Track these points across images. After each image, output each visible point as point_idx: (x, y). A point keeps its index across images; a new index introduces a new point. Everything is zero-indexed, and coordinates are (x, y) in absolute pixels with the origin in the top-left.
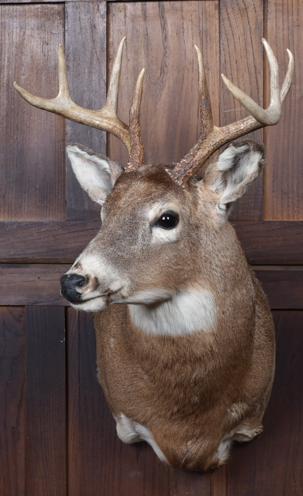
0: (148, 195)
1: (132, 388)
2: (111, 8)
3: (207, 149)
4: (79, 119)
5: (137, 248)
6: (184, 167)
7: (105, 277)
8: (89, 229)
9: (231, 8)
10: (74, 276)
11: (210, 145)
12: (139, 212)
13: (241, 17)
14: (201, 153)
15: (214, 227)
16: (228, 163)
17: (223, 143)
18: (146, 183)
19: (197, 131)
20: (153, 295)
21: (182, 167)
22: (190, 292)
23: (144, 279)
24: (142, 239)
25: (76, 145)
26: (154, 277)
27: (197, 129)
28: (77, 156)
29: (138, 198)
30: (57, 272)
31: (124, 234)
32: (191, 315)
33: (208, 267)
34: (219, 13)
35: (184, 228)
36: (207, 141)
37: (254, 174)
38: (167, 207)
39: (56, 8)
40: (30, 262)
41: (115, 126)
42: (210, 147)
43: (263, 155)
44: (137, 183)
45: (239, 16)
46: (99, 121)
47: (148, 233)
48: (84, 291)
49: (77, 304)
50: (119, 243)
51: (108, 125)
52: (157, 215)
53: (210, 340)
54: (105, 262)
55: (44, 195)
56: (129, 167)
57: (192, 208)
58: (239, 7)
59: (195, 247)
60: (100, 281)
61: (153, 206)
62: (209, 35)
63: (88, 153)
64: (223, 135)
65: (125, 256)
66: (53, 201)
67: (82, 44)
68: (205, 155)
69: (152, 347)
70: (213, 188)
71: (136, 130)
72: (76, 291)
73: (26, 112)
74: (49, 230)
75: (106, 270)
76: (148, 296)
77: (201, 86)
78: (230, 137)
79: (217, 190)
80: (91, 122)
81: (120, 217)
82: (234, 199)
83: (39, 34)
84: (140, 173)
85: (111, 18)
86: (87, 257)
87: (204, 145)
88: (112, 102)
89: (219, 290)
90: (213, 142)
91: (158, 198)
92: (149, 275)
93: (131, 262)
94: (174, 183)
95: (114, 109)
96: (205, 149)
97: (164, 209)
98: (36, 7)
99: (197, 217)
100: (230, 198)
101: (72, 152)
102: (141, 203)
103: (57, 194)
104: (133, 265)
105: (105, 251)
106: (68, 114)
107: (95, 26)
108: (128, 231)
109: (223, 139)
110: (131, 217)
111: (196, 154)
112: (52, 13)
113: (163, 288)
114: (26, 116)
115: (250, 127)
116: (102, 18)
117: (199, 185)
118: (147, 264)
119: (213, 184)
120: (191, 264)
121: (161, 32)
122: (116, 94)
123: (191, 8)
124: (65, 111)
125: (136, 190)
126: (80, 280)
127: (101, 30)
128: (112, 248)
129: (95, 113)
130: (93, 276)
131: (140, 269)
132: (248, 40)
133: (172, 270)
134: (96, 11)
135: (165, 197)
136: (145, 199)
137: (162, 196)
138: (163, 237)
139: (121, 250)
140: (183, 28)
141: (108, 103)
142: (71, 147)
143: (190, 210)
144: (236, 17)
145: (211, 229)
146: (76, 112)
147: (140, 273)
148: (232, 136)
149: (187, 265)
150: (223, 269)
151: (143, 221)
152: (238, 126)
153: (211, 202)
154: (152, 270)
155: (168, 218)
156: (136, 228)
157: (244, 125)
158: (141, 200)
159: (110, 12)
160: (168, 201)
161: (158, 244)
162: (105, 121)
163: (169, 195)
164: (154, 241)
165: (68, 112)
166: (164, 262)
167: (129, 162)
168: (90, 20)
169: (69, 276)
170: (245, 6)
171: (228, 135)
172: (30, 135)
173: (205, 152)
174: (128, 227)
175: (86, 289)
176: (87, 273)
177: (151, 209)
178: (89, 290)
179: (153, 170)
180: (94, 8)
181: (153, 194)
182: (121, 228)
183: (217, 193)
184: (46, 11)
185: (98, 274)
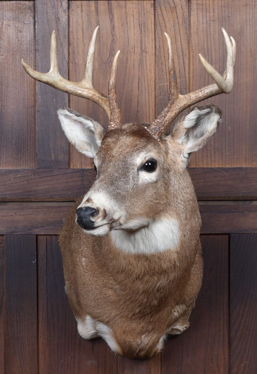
0: (135, 147)
1: (100, 296)
2: (71, 5)
3: (175, 111)
4: (65, 89)
5: (130, 186)
6: (158, 126)
7: (110, 209)
8: (55, 175)
9: (164, 7)
10: (88, 208)
11: (177, 109)
12: (129, 160)
13: (171, 13)
14: (170, 114)
15: (180, 171)
16: (192, 122)
17: (186, 107)
18: (132, 137)
19: (138, 100)
20: (139, 222)
21: (157, 125)
22: (163, 221)
23: (134, 210)
24: (132, 180)
25: (66, 109)
26: (141, 209)
27: (138, 98)
28: (66, 117)
29: (126, 149)
30: (30, 209)
31: (119, 176)
32: (163, 238)
33: (175, 201)
34: (155, 10)
35: (160, 172)
36: (174, 105)
37: (213, 130)
38: (149, 155)
39: (28, 4)
40: (8, 201)
41: (94, 95)
42: (177, 110)
43: (221, 116)
44: (124, 137)
45: (170, 12)
46: (81, 90)
47: (137, 175)
48: (97, 220)
49: (90, 230)
50: (116, 183)
51: (88, 93)
52: (142, 161)
53: (175, 256)
54: (109, 197)
55: (19, 149)
56: (113, 125)
57: (165, 157)
58: (170, 6)
59: (167, 186)
60: (107, 212)
61: (140, 155)
62: (146, 26)
63: (76, 115)
64: (186, 100)
65: (122, 193)
66: (26, 153)
67: (49, 32)
68: (173, 116)
69: (129, 263)
70: (180, 141)
71: (114, 98)
72: (90, 220)
73: (4, 85)
74: (23, 176)
75: (110, 203)
76: (136, 223)
77: (171, 64)
78: (191, 102)
79: (182, 142)
80: (74, 92)
81: (115, 163)
82: (196, 150)
83: (14, 24)
84: (124, 130)
85: (71, 12)
86: (95, 194)
87: (172, 109)
88: (89, 76)
89: (182, 219)
90: (178, 106)
91: (143, 149)
92: (138, 207)
93: (126, 197)
94: (152, 137)
95: (91, 82)
96: (173, 111)
97: (147, 157)
98: (12, 3)
99: (168, 163)
100: (193, 149)
101: (62, 114)
102: (130, 152)
103: (29, 148)
104: (127, 200)
105: (108, 190)
106: (57, 85)
107: (59, 18)
108: (122, 174)
109: (186, 104)
110: (123, 164)
111: (167, 116)
112: (24, 8)
113: (146, 217)
114: (4, 87)
115: (206, 95)
116: (64, 12)
117: (168, 138)
118: (136, 199)
119: (180, 138)
120: (165, 199)
121: (110, 23)
122: (92, 70)
123: (133, 6)
124: (55, 82)
125: (124, 143)
126: (93, 211)
127: (64, 21)
128: (112, 187)
129: (77, 84)
130: (102, 209)
131: (132, 202)
132: (177, 31)
133: (153, 204)
134: (59, 6)
135: (147, 148)
136: (132, 149)
137: (144, 147)
138: (147, 178)
139: (119, 188)
140: (127, 21)
141: (86, 76)
142: (62, 110)
143: (164, 158)
144: (168, 13)
145: (177, 172)
146: (63, 84)
147: (132, 206)
148: (192, 102)
149: (162, 200)
150: (185, 203)
151: (132, 167)
152: (197, 94)
153: (177, 152)
154: (140, 204)
155: (150, 164)
156: (127, 172)
157: (202, 93)
158: (129, 150)
159: (70, 8)
160: (150, 151)
161: (143, 184)
162: (86, 90)
163: (150, 146)
164: (140, 182)
165: (57, 83)
166: (148, 197)
167: (111, 121)
168: (55, 14)
169: (84, 209)
170: (175, 5)
171: (190, 101)
172: (7, 102)
173: (173, 114)
174: (121, 171)
175: (98, 218)
176: (97, 206)
177: (138, 157)
178: (100, 219)
179: (135, 128)
180: (58, 5)
181: (138, 146)
182: (117, 172)
183: (182, 145)
184: (20, 6)
185: (105, 207)
